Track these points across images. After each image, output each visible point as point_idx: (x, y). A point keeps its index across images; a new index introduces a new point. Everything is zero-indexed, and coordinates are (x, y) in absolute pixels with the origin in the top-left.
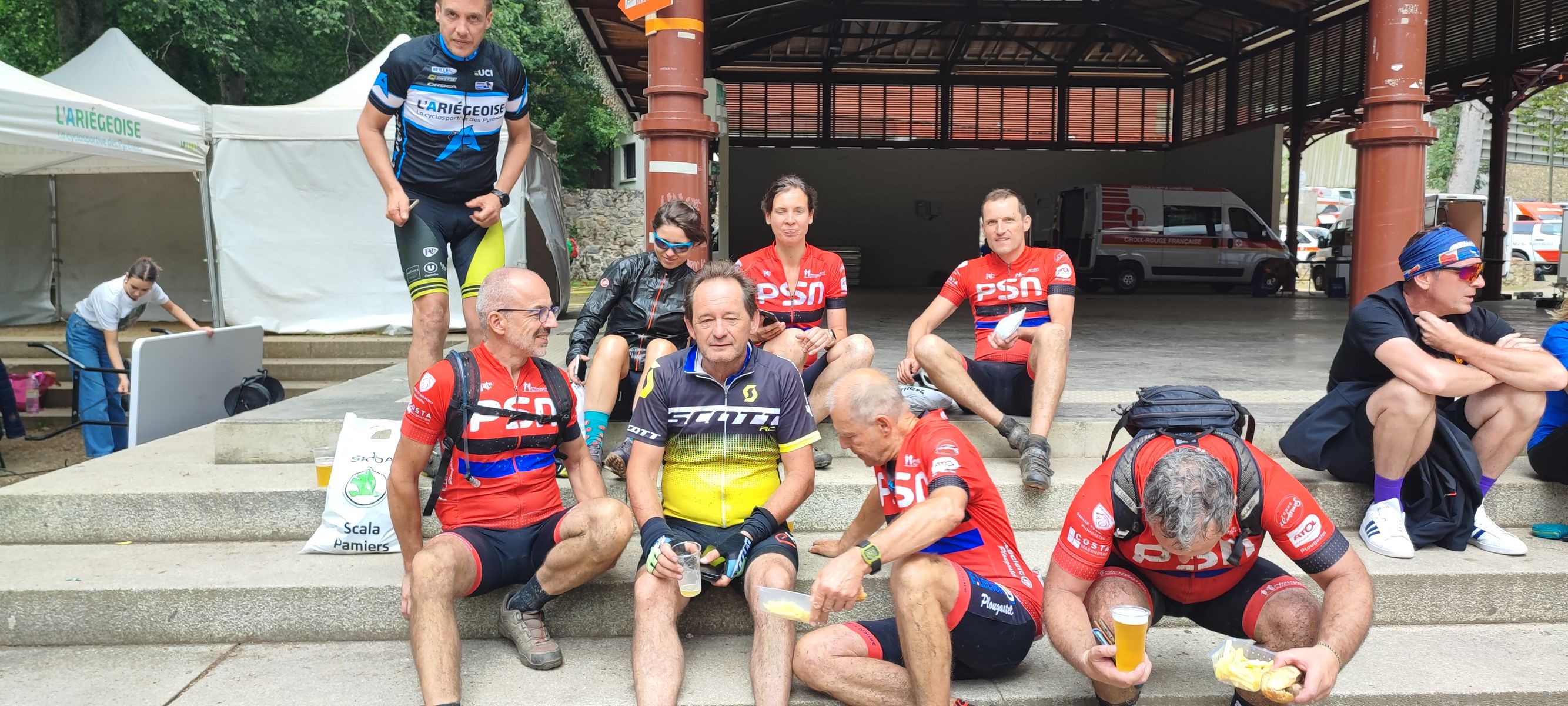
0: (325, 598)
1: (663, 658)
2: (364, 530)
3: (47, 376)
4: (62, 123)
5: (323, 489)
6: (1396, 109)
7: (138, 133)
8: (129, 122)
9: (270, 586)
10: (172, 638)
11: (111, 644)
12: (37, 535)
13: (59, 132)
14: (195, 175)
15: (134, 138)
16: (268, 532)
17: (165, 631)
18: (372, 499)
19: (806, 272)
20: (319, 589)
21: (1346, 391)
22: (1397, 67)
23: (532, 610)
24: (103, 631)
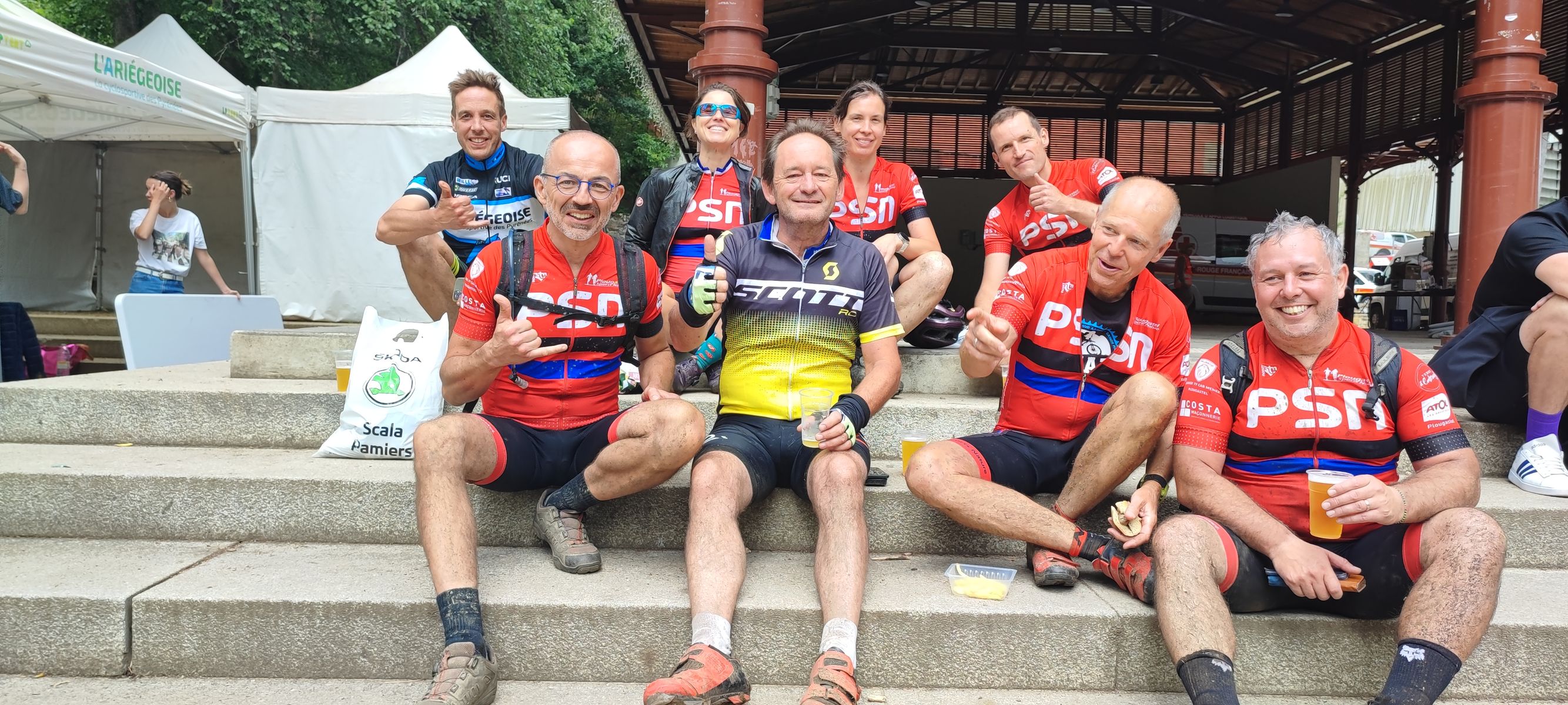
0: (338, 493)
1: (722, 551)
2: (385, 432)
3: (79, 348)
4: (99, 71)
5: (342, 393)
6: (1510, 62)
7: (178, 93)
8: (170, 80)
9: (277, 477)
10: (166, 533)
11: (97, 538)
12: (30, 433)
13: (96, 80)
14: (236, 145)
15: (174, 97)
16: (280, 438)
17: (158, 525)
18: (395, 398)
19: (876, 185)
20: (331, 483)
21: (1494, 316)
22: (1511, 18)
23: (570, 509)
24: (89, 521)
